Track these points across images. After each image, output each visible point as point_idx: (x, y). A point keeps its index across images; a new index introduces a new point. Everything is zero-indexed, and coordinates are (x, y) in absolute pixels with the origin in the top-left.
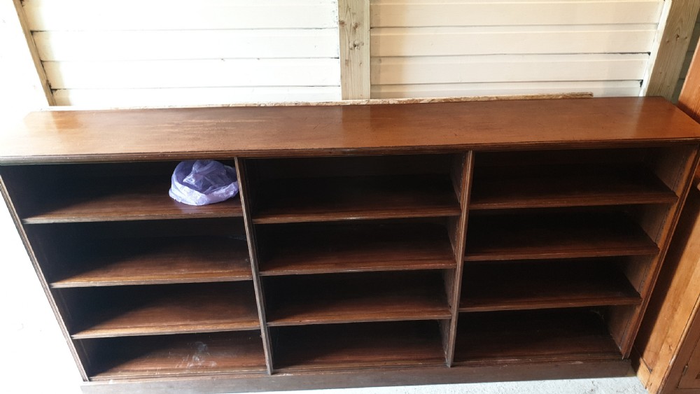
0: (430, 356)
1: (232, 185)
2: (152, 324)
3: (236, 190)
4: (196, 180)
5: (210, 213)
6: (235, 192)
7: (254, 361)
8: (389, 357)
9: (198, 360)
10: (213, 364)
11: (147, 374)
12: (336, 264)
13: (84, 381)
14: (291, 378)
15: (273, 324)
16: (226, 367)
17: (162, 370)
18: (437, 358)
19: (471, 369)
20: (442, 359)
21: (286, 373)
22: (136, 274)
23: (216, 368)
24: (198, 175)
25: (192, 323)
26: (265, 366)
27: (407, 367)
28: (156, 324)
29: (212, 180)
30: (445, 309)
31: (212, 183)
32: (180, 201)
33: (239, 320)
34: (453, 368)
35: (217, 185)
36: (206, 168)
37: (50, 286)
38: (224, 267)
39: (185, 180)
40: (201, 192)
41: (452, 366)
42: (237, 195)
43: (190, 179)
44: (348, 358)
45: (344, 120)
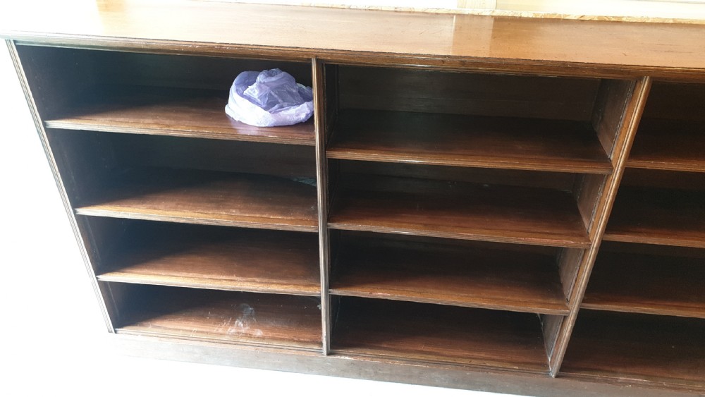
0: (528, 360)
1: (305, 105)
2: (191, 275)
3: (309, 112)
4: (261, 91)
5: (272, 137)
6: (307, 115)
7: (307, 336)
8: (476, 354)
9: (241, 326)
10: (259, 333)
11: (181, 333)
12: (425, 225)
13: (109, 332)
14: (352, 363)
15: (336, 292)
16: (274, 339)
17: (197, 332)
18: (538, 364)
19: (582, 383)
20: (544, 365)
21: (345, 355)
22: (176, 209)
23: (263, 338)
24: (262, 85)
25: (239, 279)
26: (321, 344)
27: (496, 370)
28: (195, 275)
29: (280, 95)
30: (560, 302)
31: (280, 101)
32: (237, 119)
33: (295, 281)
34: (558, 379)
35: (285, 104)
36: (273, 79)
37: (75, 212)
38: (283, 212)
39: (246, 92)
40: (265, 109)
41: (557, 376)
42: (310, 120)
43: (253, 90)
44: (423, 348)
45: (458, 29)
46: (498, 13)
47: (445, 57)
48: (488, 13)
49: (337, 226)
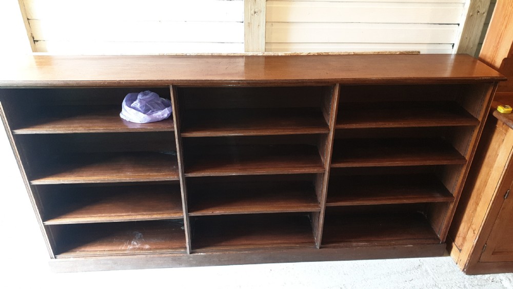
0: (304, 241)
1: (166, 109)
2: (103, 215)
3: (169, 113)
4: (141, 104)
5: (150, 128)
6: (168, 115)
7: (177, 244)
8: (275, 242)
9: (135, 244)
10: (147, 247)
11: (98, 253)
12: (240, 169)
13: (51, 258)
14: (205, 257)
15: (192, 214)
16: (157, 249)
17: (109, 251)
18: (309, 242)
19: (334, 250)
20: (313, 243)
21: (201, 252)
22: (93, 175)
23: (150, 249)
24: (142, 101)
25: (133, 214)
26: (185, 248)
27: (288, 248)
28: (106, 215)
29: (152, 106)
30: (316, 204)
31: (152, 108)
32: (128, 120)
33: (167, 212)
34: (321, 249)
35: (155, 110)
36: (148, 97)
37: (30, 183)
38: (158, 171)
39: (132, 105)
40: (144, 113)
41: (320, 248)
42: (171, 117)
43: (136, 104)
44: (246, 242)
45: (246, 65)
46: (266, 54)
47: (240, 80)
48: (260, 54)
49: (190, 175)
